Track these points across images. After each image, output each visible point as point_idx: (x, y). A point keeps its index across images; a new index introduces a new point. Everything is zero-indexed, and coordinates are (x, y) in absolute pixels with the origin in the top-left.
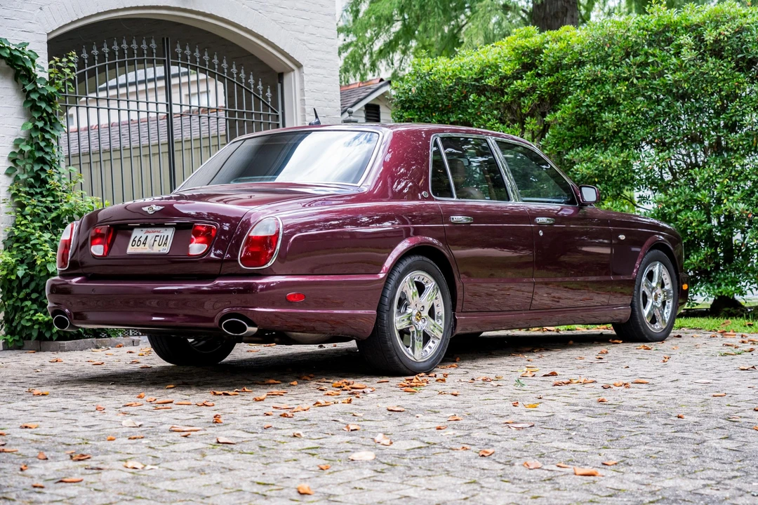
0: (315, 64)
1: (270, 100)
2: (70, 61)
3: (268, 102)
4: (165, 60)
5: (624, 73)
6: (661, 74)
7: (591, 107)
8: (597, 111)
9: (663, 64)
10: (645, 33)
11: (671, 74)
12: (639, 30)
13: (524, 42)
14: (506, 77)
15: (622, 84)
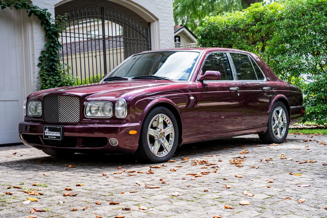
0: (164, 18)
1: (145, 34)
2: (65, 17)
3: (144, 35)
4: (102, 17)
5: (302, 23)
6: (319, 24)
7: (287, 38)
8: (289, 39)
9: (320, 19)
10: (311, 5)
11: (323, 23)
12: (308, 4)
13: (257, 10)
14: (249, 25)
15: (301, 27)
